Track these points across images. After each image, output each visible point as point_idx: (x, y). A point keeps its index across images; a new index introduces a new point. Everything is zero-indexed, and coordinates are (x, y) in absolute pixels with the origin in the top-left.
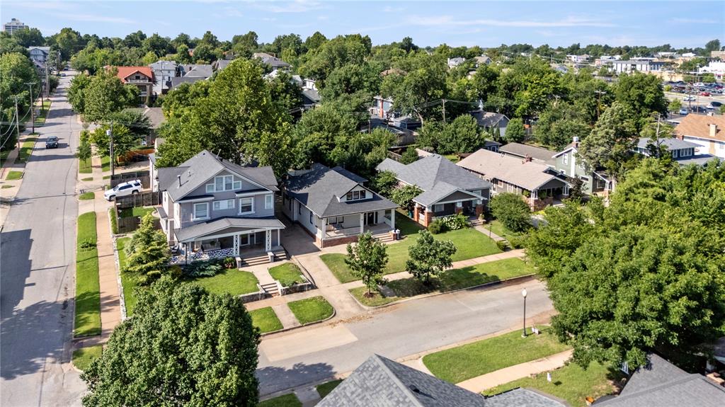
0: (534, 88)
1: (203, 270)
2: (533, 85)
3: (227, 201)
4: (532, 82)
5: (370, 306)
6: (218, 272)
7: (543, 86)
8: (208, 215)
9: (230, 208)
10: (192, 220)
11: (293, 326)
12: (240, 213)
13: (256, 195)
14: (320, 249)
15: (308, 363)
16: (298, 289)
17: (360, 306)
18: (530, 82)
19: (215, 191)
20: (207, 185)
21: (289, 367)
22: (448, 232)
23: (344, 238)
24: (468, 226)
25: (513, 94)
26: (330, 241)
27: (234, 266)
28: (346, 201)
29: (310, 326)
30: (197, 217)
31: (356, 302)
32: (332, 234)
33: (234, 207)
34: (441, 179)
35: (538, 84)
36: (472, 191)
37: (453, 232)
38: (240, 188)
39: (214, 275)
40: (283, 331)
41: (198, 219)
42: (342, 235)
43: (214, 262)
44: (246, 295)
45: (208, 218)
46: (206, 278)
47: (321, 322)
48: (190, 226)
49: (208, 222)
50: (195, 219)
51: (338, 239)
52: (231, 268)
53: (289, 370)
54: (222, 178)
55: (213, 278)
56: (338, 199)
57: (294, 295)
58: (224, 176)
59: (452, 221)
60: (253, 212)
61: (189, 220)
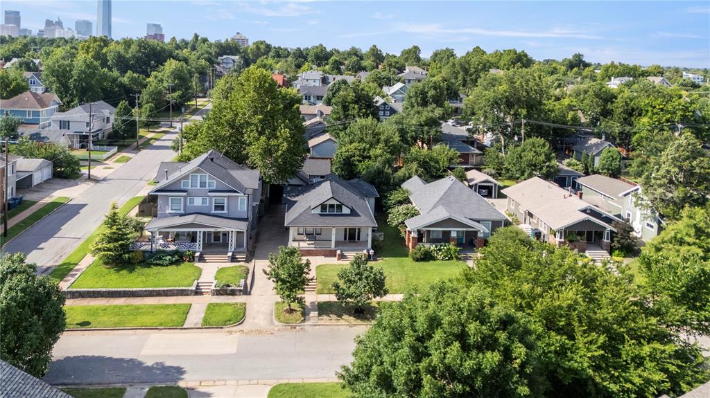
0: (656, 113)
1: (160, 259)
2: (655, 111)
3: (201, 198)
4: (655, 107)
5: (281, 322)
6: (172, 263)
7: (668, 112)
8: (182, 209)
9: (204, 205)
10: (168, 212)
11: (193, 327)
12: (213, 212)
13: (229, 196)
15: (168, 364)
16: (228, 292)
17: (272, 319)
18: (651, 106)
19: (190, 187)
20: (182, 181)
21: (149, 363)
22: (431, 262)
24: (458, 259)
25: (633, 119)
27: (192, 259)
28: (320, 213)
29: (209, 330)
30: (172, 210)
31: (272, 315)
32: (303, 245)
33: (208, 204)
34: (443, 204)
35: (662, 110)
36: (478, 221)
37: (438, 262)
38: (214, 188)
39: (167, 266)
40: (181, 329)
41: (173, 212)
42: (314, 247)
43: (173, 253)
44: (177, 288)
45: (182, 212)
46: (159, 267)
47: (222, 328)
48: (165, 217)
49: (181, 215)
50: (170, 211)
52: (188, 261)
53: (148, 367)
54: (197, 176)
55: (165, 268)
56: (311, 210)
57: (222, 297)
58: (199, 175)
59: (440, 250)
60: (225, 211)
61: (165, 211)
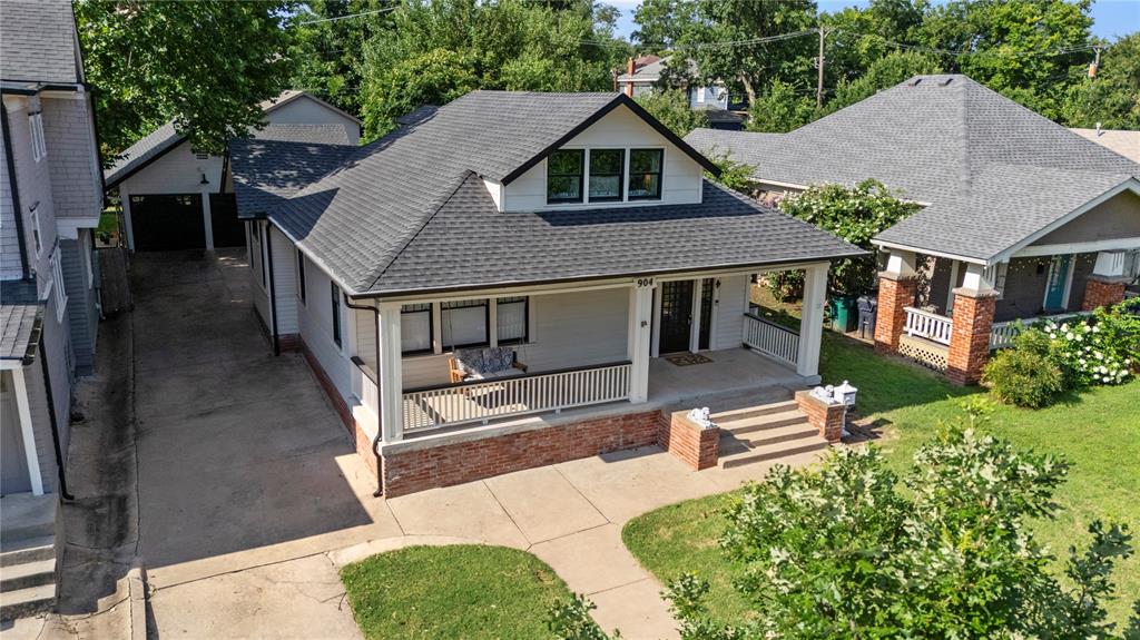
14: (370, 505)
22: (1081, 399)
23: (531, 434)
26: (440, 451)
28: (542, 205)
32: (453, 407)
37: (1103, 394)
42: (519, 416)
51: (490, 441)
56: (494, 190)
